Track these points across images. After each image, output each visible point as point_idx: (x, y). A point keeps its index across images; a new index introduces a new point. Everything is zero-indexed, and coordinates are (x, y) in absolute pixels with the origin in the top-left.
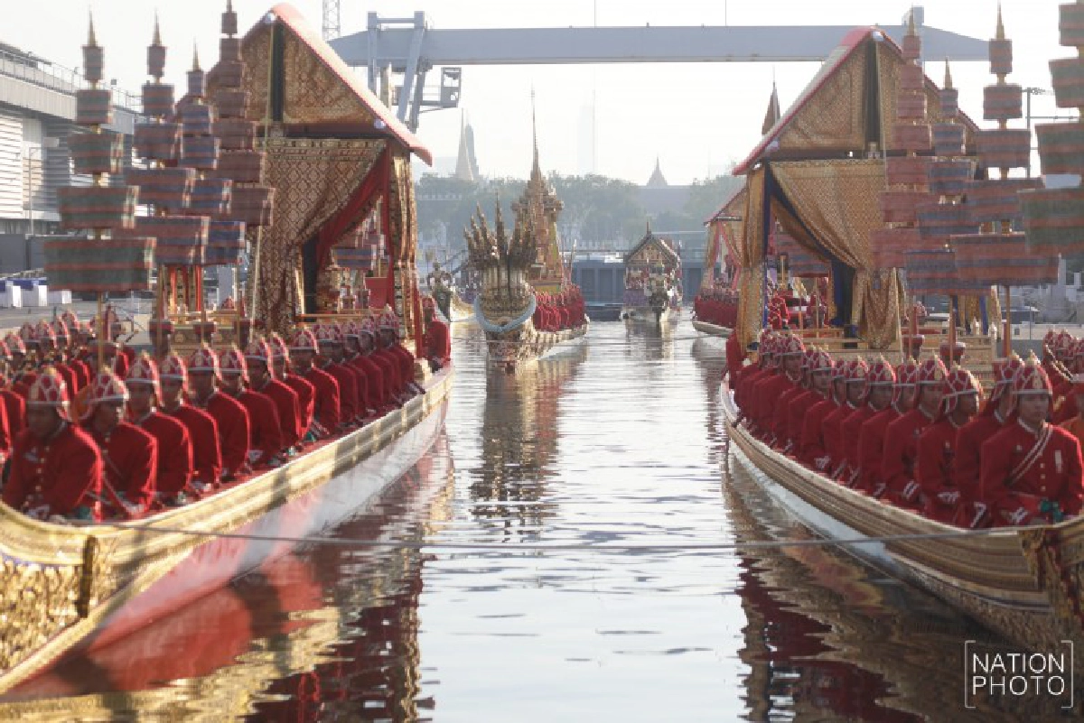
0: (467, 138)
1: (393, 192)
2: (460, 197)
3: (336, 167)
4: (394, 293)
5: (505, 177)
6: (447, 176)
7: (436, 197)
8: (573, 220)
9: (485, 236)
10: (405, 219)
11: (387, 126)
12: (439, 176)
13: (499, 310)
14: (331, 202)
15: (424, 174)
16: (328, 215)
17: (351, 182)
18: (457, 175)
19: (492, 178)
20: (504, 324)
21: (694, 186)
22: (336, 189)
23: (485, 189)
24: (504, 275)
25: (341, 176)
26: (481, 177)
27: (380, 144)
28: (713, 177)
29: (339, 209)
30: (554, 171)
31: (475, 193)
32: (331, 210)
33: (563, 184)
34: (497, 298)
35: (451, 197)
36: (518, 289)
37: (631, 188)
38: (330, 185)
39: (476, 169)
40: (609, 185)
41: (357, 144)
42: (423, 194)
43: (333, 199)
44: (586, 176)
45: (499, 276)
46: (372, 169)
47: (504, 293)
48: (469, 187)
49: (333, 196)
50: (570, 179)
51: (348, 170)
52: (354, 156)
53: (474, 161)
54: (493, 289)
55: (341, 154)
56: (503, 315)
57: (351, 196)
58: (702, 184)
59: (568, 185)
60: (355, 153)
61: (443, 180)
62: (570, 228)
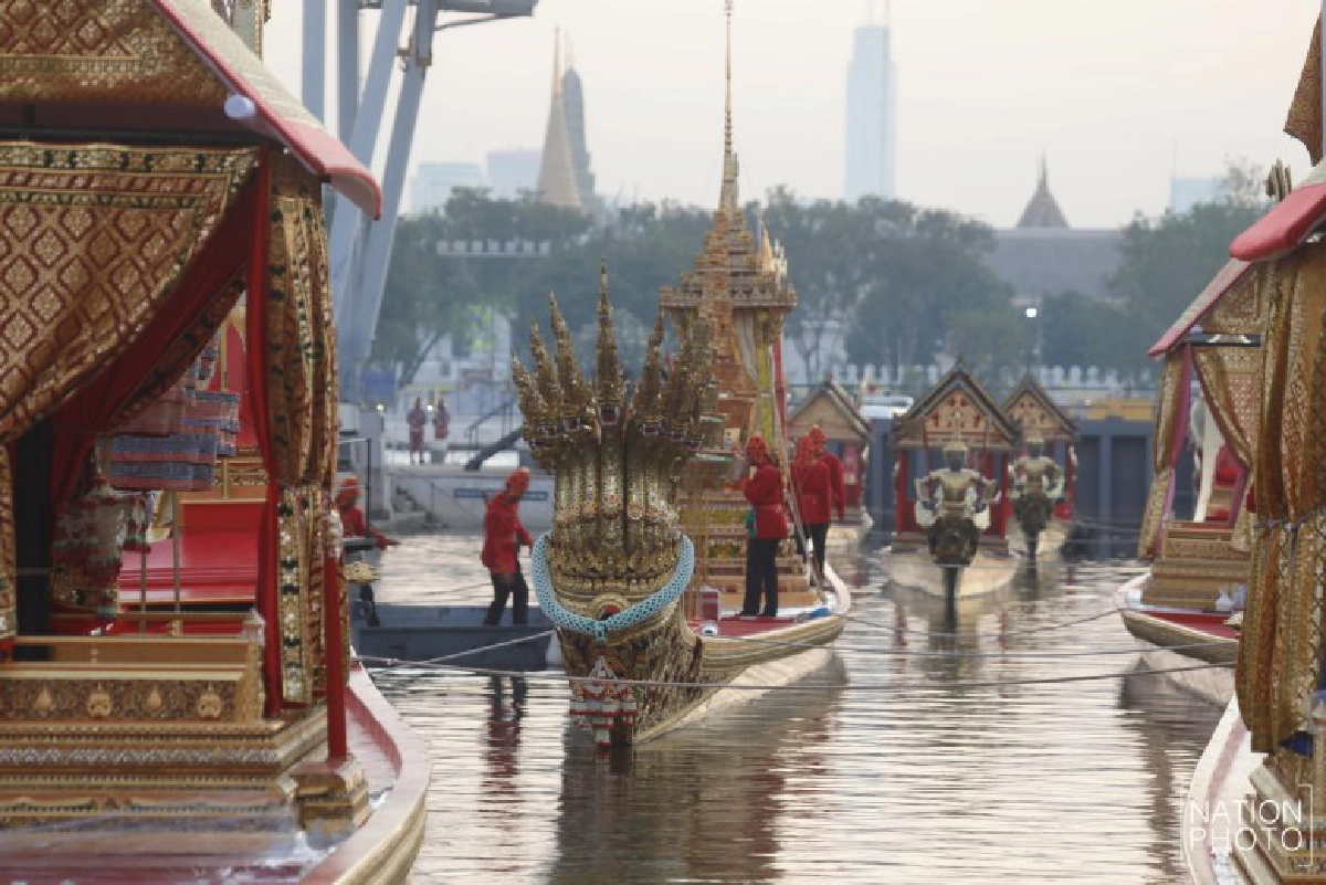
0: (568, 100)
1: (278, 295)
2: (545, 247)
3: (115, 224)
4: (275, 576)
5: (657, 200)
6: (512, 196)
7: (485, 248)
8: (827, 310)
9: (566, 381)
10: (308, 369)
11: (261, 113)
12: (494, 197)
13: (592, 575)
14: (95, 323)
15: (455, 190)
16: (90, 358)
17: (156, 266)
18: (540, 193)
19: (626, 203)
20: (609, 612)
21: (1135, 231)
22: (115, 287)
23: (608, 231)
24: (612, 486)
25: (128, 248)
26: (600, 200)
27: (239, 162)
28: (1183, 208)
29: (123, 339)
30: (780, 190)
31: (584, 239)
32: (98, 345)
33: (805, 222)
34: (593, 545)
35: (520, 249)
36: (648, 522)
37: (974, 234)
38: (97, 274)
39: (587, 181)
40: (921, 226)
41: (174, 158)
42: (452, 240)
43: (104, 314)
44: (862, 201)
45: (600, 485)
46: (219, 233)
47: (612, 531)
48: (572, 222)
49: (105, 306)
50: (821, 210)
51: (148, 233)
52: (166, 195)
53: (582, 159)
54: (583, 520)
55: (131, 186)
56: (605, 590)
57: (154, 305)
58: (1153, 226)
59: (817, 226)
60: (168, 187)
61: (504, 207)
62: (819, 332)
